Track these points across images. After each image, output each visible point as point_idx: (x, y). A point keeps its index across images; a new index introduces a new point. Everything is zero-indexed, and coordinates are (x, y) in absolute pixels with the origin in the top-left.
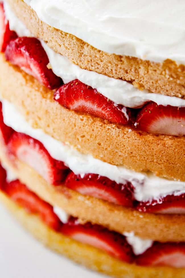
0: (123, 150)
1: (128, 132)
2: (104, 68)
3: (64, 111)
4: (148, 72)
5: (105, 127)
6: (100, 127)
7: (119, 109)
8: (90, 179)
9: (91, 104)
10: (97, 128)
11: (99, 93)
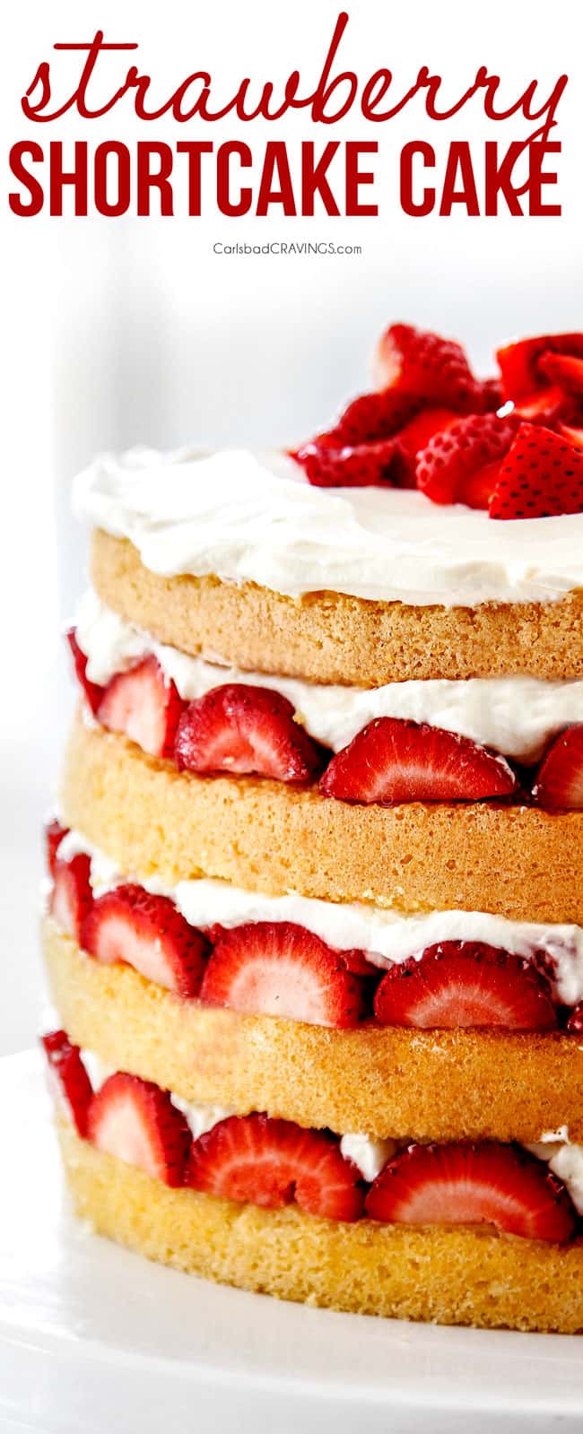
0: (512, 863)
1: (518, 813)
2: (433, 659)
3: (353, 813)
4: (540, 634)
5: (459, 817)
6: (448, 820)
7: (488, 756)
8: (441, 956)
9: (418, 767)
10: (441, 824)
11: (435, 728)
